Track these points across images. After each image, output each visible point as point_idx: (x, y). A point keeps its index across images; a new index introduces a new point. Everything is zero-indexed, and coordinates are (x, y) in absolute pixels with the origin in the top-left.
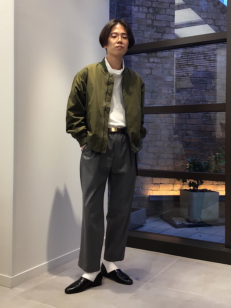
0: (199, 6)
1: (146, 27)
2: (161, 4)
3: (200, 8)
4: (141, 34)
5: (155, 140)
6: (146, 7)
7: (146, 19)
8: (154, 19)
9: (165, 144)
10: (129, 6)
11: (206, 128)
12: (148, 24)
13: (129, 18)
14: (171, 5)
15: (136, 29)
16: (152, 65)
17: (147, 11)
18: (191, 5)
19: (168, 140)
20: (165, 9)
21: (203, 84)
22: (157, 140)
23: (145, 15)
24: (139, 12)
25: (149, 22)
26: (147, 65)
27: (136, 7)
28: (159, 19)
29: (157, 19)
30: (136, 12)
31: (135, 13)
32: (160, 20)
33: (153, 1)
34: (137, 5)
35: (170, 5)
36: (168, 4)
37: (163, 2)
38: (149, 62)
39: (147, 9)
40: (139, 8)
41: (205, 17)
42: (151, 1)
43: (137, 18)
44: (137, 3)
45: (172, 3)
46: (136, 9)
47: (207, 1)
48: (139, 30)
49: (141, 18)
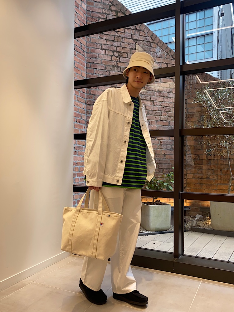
0: (154, 52)
1: (111, 67)
2: (124, 49)
3: (156, 53)
6: (111, 50)
7: (112, 60)
8: (118, 61)
10: (97, 50)
11: (161, 152)
12: (113, 65)
13: (97, 59)
17: (112, 54)
18: (148, 51)
20: (127, 53)
21: (158, 115)
23: (111, 57)
24: (105, 55)
25: (114, 63)
31: (102, 56)
32: (122, 62)
33: (118, 46)
34: (104, 49)
35: (131, 50)
37: (125, 48)
39: (112, 52)
40: (106, 52)
41: (160, 61)
42: (116, 46)
43: (104, 59)
44: (104, 47)
45: (133, 49)
46: (103, 52)
47: (162, 49)
48: (105, 70)
49: (107, 60)
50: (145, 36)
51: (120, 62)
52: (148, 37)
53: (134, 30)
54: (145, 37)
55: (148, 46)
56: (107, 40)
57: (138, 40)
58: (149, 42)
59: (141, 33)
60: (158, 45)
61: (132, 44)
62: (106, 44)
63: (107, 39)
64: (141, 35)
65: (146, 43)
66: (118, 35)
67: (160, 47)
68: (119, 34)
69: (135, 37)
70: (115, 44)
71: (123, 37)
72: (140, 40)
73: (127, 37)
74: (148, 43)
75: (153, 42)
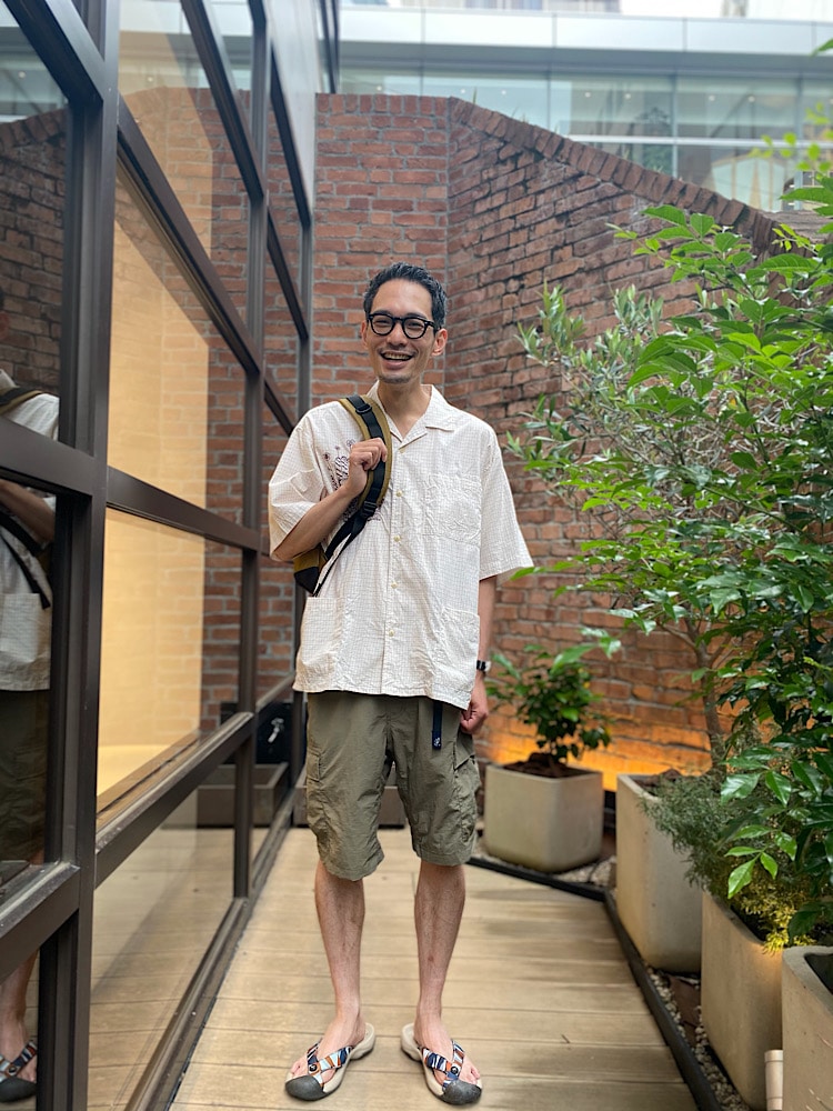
1: (501, 330)
2: (533, 261)
4: (489, 352)
5: (515, 616)
6: (500, 281)
7: (502, 310)
8: (518, 304)
9: (539, 629)
10: (469, 294)
12: (504, 322)
13: (469, 321)
14: (556, 253)
15: (481, 343)
16: (513, 422)
17: (503, 292)
18: (604, 231)
19: (543, 617)
20: (542, 269)
22: (520, 618)
23: (499, 302)
25: (507, 316)
26: (501, 425)
27: (483, 290)
28: (527, 301)
29: (523, 301)
30: (482, 302)
31: (480, 307)
32: (531, 303)
33: (517, 260)
34: (485, 285)
35: (552, 254)
36: (549, 253)
37: (537, 254)
38: (507, 416)
39: (502, 285)
40: (487, 291)
42: (513, 262)
43: (485, 315)
44: (484, 278)
45: (557, 248)
46: (480, 295)
47: (650, 200)
48: (487, 344)
49: (492, 313)
50: (592, 184)
51: (522, 305)
52: (602, 185)
53: (560, 184)
54: (592, 190)
55: (602, 215)
56: (490, 255)
57: (572, 212)
58: (608, 198)
59: (583, 183)
60: (636, 195)
61: (556, 231)
62: (489, 268)
63: (492, 250)
64: (581, 191)
65: (595, 208)
66: (518, 225)
67: (645, 197)
68: (521, 220)
69: (564, 206)
70: (511, 256)
71: (529, 226)
72: (579, 208)
73: (540, 219)
74: (604, 203)
75: (618, 195)
